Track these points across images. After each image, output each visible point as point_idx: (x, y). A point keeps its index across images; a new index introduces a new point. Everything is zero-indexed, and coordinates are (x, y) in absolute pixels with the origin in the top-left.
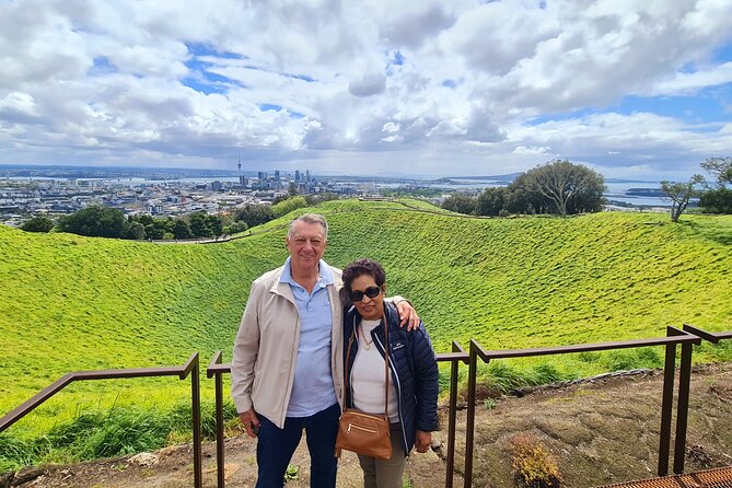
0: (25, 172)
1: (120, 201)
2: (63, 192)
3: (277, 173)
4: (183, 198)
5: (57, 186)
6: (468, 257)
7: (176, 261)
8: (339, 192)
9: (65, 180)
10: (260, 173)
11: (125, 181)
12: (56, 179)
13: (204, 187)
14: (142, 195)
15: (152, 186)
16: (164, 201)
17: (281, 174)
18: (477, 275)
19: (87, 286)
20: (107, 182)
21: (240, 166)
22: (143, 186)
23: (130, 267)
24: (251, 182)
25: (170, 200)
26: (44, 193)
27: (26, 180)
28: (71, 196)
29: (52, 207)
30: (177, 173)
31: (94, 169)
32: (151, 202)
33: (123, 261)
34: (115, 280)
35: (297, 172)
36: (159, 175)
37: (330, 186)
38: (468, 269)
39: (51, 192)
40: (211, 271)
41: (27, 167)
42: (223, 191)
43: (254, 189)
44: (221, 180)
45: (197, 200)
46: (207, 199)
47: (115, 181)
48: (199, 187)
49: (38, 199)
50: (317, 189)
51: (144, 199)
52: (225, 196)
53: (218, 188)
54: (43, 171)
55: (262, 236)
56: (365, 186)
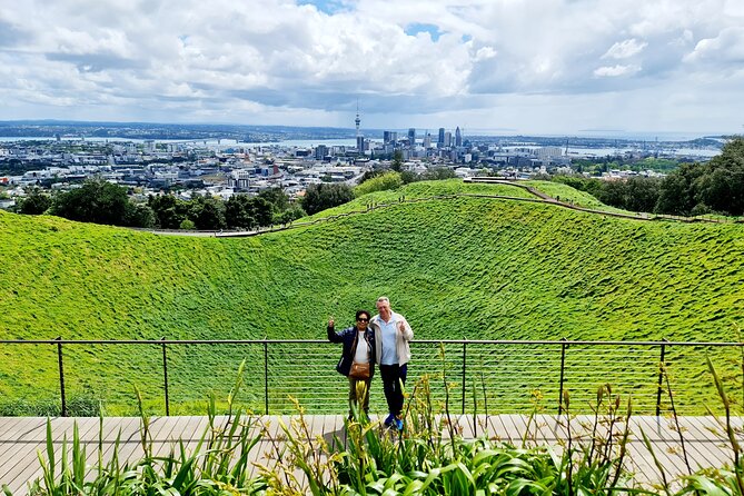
0: (102, 131)
1: (199, 172)
2: (139, 159)
3: (412, 133)
4: (276, 169)
5: (132, 149)
6: (591, 284)
7: (177, 259)
8: (502, 163)
9: (141, 142)
10: (386, 133)
11: (212, 144)
12: (135, 141)
13: (305, 154)
14: (226, 164)
15: (242, 151)
16: (252, 173)
17: (417, 133)
18: (593, 315)
19: (49, 282)
20: (190, 145)
21: (358, 122)
22: (231, 151)
23: (112, 263)
24: (372, 146)
25: (259, 171)
26: (118, 159)
27: (101, 141)
28: (146, 163)
29: (123, 178)
30: (277, 132)
31: (178, 127)
32: (235, 174)
33: (105, 255)
34: (87, 278)
35: (442, 131)
36: (256, 135)
37: (491, 153)
38: (584, 303)
39: (125, 158)
40: (220, 275)
41: (105, 125)
42: (329, 160)
43: (373, 158)
44: (328, 144)
45: (292, 172)
46: (305, 172)
47: (200, 144)
48: (299, 153)
49: (109, 167)
50: (468, 158)
51: (227, 170)
52: (331, 167)
53: (322, 155)
54: (122, 130)
55: (302, 230)
56: (548, 154)
